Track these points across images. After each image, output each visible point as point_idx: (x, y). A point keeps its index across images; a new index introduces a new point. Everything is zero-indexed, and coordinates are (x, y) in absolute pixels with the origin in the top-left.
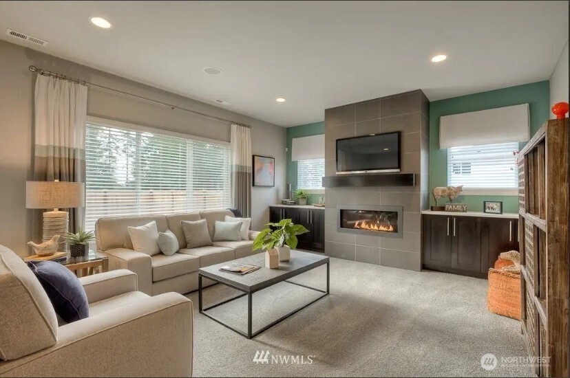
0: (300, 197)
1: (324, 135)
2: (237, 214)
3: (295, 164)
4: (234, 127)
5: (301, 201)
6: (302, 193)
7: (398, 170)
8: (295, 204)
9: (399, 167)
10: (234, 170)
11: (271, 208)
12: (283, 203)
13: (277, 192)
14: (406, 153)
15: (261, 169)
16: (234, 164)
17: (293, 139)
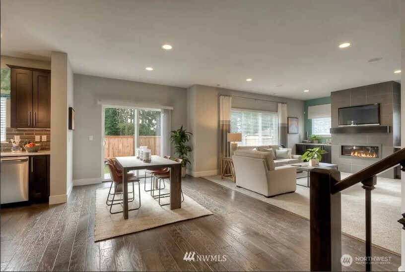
0: (314, 139)
1: (330, 104)
2: (284, 147)
3: (310, 121)
4: (280, 105)
5: (315, 141)
6: (315, 137)
7: (379, 124)
8: (311, 143)
9: (379, 122)
10: (280, 126)
11: (296, 145)
12: (303, 142)
13: (300, 136)
14: (384, 115)
15: (292, 124)
16: (280, 122)
17: (309, 107)
